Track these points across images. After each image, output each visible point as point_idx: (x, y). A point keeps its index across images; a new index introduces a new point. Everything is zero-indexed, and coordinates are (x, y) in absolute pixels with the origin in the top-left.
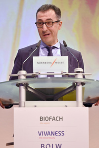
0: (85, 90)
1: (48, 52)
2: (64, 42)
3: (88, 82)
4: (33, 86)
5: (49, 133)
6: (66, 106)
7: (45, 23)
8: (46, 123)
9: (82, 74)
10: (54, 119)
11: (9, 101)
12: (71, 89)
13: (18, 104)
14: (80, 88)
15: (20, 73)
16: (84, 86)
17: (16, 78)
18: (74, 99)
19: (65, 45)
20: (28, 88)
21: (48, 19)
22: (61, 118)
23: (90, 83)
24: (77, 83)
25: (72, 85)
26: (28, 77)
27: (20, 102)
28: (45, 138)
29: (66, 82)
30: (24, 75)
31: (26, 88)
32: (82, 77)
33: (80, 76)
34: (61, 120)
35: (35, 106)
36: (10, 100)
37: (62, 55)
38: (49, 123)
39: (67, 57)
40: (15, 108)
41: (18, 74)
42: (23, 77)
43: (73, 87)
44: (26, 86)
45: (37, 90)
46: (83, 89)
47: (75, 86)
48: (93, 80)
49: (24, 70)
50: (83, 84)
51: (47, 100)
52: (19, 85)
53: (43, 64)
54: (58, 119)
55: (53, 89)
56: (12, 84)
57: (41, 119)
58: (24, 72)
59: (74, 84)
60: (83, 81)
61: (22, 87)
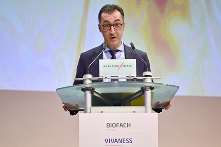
0: (154, 95)
1: (111, 56)
2: (131, 44)
3: (157, 87)
4: (99, 90)
5: (116, 141)
6: (134, 112)
7: (113, 25)
8: (113, 130)
9: (150, 78)
10: (121, 125)
11: (75, 106)
12: (139, 94)
13: (83, 110)
14: (148, 93)
15: (85, 77)
16: (153, 91)
17: (82, 82)
18: (142, 104)
19: (133, 48)
20: (94, 93)
21: (116, 21)
22: (129, 124)
23: (160, 87)
24: (145, 87)
25: (140, 89)
26: (93, 81)
27: (86, 108)
28: (112, 146)
29: (134, 86)
30: (90, 79)
31: (92, 93)
32: (150, 81)
33: (148, 80)
34: (129, 126)
35: (102, 112)
36: (77, 105)
37: (126, 58)
38: (116, 130)
39: (135, 60)
40: (80, 114)
41: (84, 78)
42: (89, 82)
43: (141, 92)
44: (92, 90)
45: (103, 95)
46: (152, 93)
47: (143, 90)
48: (163, 84)
49: (89, 74)
50: (152, 88)
51: (114, 106)
52: (84, 90)
53: (110, 67)
54: (126, 125)
55: (120, 94)
56: (78, 89)
57: (108, 125)
58: (89, 76)
59: (142, 88)
60: (152, 85)
61: (88, 92)
